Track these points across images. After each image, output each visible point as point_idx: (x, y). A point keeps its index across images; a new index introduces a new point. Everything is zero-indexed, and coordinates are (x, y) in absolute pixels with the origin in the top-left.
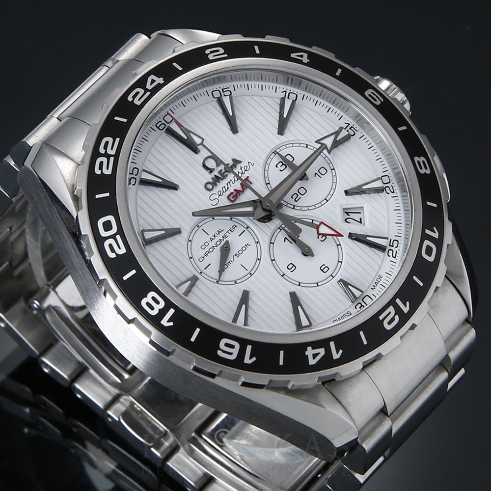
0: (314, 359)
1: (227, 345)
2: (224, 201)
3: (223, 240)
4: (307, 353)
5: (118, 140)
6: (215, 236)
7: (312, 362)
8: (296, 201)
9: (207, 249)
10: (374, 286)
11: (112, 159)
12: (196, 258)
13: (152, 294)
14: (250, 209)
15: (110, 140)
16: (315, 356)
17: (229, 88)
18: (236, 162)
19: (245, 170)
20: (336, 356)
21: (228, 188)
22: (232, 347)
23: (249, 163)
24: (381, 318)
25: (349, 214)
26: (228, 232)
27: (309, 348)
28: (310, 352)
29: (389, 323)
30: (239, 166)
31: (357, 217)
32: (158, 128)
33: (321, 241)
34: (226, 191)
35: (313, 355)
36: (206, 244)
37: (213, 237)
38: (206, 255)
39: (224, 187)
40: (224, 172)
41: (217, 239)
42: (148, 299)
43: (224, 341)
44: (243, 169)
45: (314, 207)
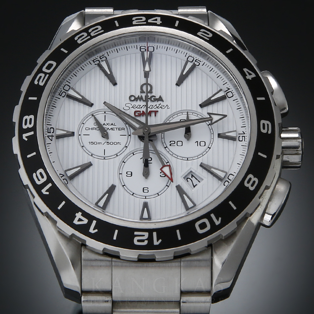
0: (78, 221)
1: (41, 174)
2: (131, 112)
4: (77, 214)
5: (102, 31)
7: (76, 222)
8: (170, 145)
9: (96, 127)
11: (89, 37)
12: (86, 126)
13: (32, 117)
14: (137, 126)
15: (100, 28)
16: (80, 220)
17: (201, 62)
18: (161, 99)
19: (161, 107)
20: (92, 230)
21: (141, 108)
22: (43, 177)
23: (167, 105)
24: (136, 233)
25: (193, 177)
26: (117, 128)
27: (80, 213)
28: (79, 215)
29: (139, 241)
30: (159, 102)
31: (195, 182)
32: (140, 49)
33: (161, 176)
34: (139, 108)
35: (79, 218)
37: (106, 124)
38: (92, 129)
39: (140, 106)
40: (149, 99)
41: (107, 127)
43: (41, 170)
44: (160, 105)
45: (177, 157)
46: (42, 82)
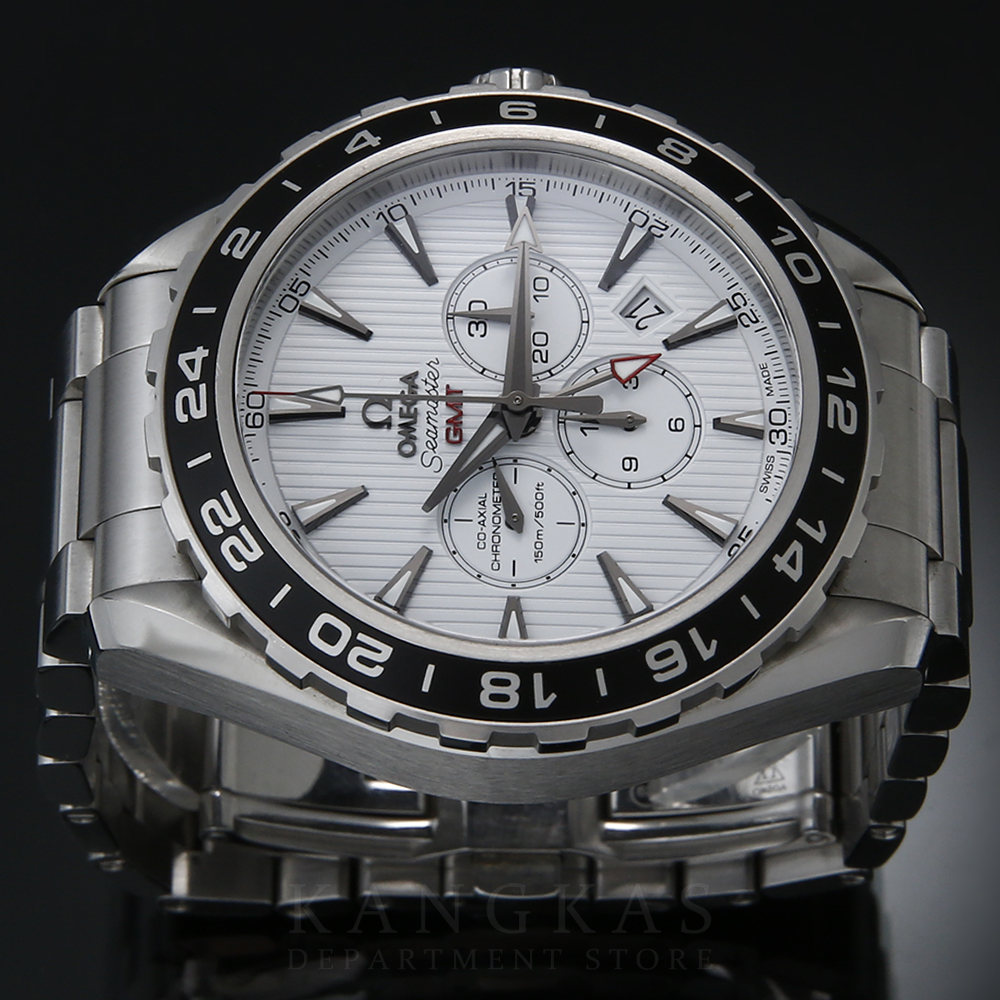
0: (794, 568)
1: (659, 657)
2: (449, 455)
3: (499, 510)
4: (778, 569)
5: (225, 494)
6: (482, 515)
7: (796, 575)
8: (546, 362)
9: (489, 544)
10: (767, 388)
11: (243, 530)
12: (486, 569)
13: (486, 678)
14: (497, 431)
15: (213, 504)
16: (792, 562)
17: (297, 279)
18: (410, 379)
19: (434, 380)
20: (820, 536)
21: (435, 427)
22: (669, 653)
24: (831, 425)
25: (634, 314)
26: (494, 492)
27: (776, 558)
28: (781, 563)
29: (848, 422)
30: (418, 381)
31: (648, 309)
32: (254, 427)
33: (635, 388)
35: (788, 563)
36: (481, 537)
37: (482, 518)
38: (496, 553)
41: (489, 515)
42: (488, 689)
43: (650, 656)
44: (428, 380)
45: (578, 346)
46: (379, 652)
